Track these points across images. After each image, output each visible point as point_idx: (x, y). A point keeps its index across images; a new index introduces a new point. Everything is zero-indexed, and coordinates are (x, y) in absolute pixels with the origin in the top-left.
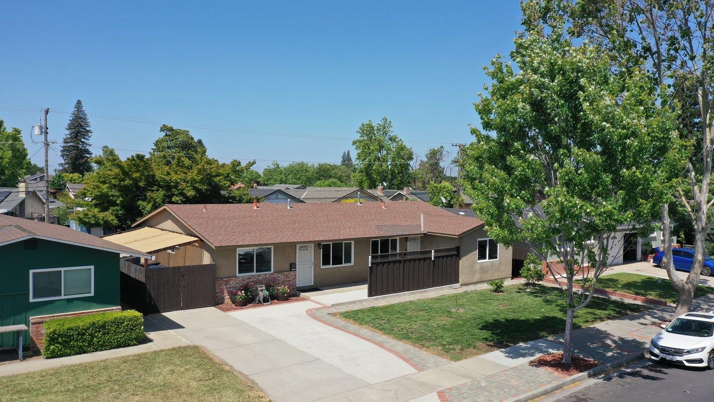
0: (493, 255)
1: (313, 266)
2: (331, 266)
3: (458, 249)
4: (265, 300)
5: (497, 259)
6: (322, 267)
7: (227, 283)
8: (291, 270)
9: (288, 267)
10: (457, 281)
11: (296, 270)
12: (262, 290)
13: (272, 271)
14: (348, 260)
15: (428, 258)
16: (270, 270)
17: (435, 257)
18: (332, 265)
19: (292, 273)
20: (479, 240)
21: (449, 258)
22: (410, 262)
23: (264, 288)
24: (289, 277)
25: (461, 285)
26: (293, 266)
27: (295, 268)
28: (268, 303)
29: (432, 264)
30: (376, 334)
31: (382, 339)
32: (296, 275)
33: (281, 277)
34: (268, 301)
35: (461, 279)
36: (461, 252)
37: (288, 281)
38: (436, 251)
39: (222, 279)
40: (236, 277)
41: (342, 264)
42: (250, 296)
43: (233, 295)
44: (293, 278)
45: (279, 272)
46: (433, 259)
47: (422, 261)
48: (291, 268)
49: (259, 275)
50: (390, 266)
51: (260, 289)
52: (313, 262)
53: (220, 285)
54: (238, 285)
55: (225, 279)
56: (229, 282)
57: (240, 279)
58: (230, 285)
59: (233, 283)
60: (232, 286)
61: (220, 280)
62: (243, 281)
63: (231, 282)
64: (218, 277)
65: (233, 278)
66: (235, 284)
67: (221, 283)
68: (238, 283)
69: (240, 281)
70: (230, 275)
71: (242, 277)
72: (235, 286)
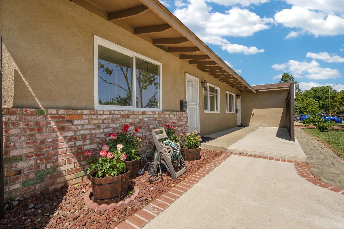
1: (199, 108)
2: (209, 111)
6: (204, 111)
7: (63, 123)
8: (181, 110)
9: (178, 106)
11: (187, 111)
13: (162, 108)
19: (184, 115)
26: (185, 105)
27: (186, 108)
32: (188, 118)
33: (173, 118)
37: (181, 126)
40: (93, 109)
41: (214, 110)
44: (185, 123)
45: (169, 111)
48: (182, 106)
49: (143, 113)
52: (199, 103)
53: (32, 129)
54: (98, 131)
55: (54, 112)
56: (71, 122)
57: (104, 117)
58: (75, 131)
59: (83, 125)
60: (82, 132)
61: (32, 114)
62: (113, 122)
63: (76, 122)
64: (25, 102)
65: (85, 112)
66: (90, 129)
67: (38, 124)
68: (99, 127)
69: (106, 121)
70: (75, 104)
71: (111, 113)
72: (90, 134)
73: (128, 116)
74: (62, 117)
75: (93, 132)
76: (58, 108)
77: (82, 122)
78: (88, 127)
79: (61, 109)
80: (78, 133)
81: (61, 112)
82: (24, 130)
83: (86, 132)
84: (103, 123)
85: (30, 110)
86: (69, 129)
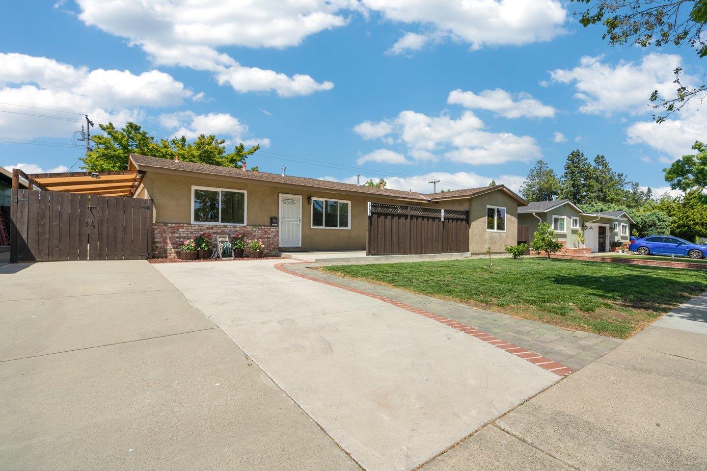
0: (501, 227)
1: (301, 224)
2: (323, 227)
3: (467, 213)
4: (226, 254)
5: (505, 231)
6: (312, 227)
7: (174, 230)
8: (271, 224)
9: (268, 222)
10: (467, 250)
11: (278, 226)
12: (222, 242)
13: (245, 224)
14: (344, 223)
15: (437, 218)
16: (242, 222)
17: (445, 219)
18: (325, 226)
19: (273, 229)
20: (488, 206)
21: (459, 222)
22: (417, 220)
23: (227, 239)
24: (269, 234)
25: (472, 254)
26: (274, 221)
27: (277, 222)
28: (230, 258)
29: (442, 225)
30: (379, 287)
31: (393, 293)
32: (278, 232)
33: (257, 231)
34: (230, 256)
35: (472, 247)
36: (472, 217)
37: (268, 238)
38: (446, 211)
39: (166, 224)
40: (189, 224)
41: (337, 226)
42: (206, 249)
43: (177, 245)
44: (275, 236)
45: (254, 226)
46: (442, 220)
47: (431, 220)
48: (272, 222)
49: (225, 227)
50: (394, 220)
51: (220, 240)
52: (301, 218)
53: (162, 232)
54: (192, 235)
55: (170, 225)
56: (178, 230)
57: (195, 228)
58: (180, 234)
59: (183, 232)
60: (183, 235)
61: (162, 226)
62: (201, 231)
63: (180, 230)
64: (160, 221)
65: (185, 225)
66: (187, 234)
67: (164, 230)
68: (192, 233)
69: (196, 230)
70: (180, 221)
71: (199, 226)
72: (187, 236)
73: (212, 228)
74: (173, 227)
75: (189, 235)
76: (172, 223)
77: (183, 230)
78: (186, 233)
79: (174, 224)
80: (181, 235)
81: (174, 225)
82: (159, 232)
83: (185, 235)
84: (195, 231)
85: (162, 224)
86: (177, 233)
